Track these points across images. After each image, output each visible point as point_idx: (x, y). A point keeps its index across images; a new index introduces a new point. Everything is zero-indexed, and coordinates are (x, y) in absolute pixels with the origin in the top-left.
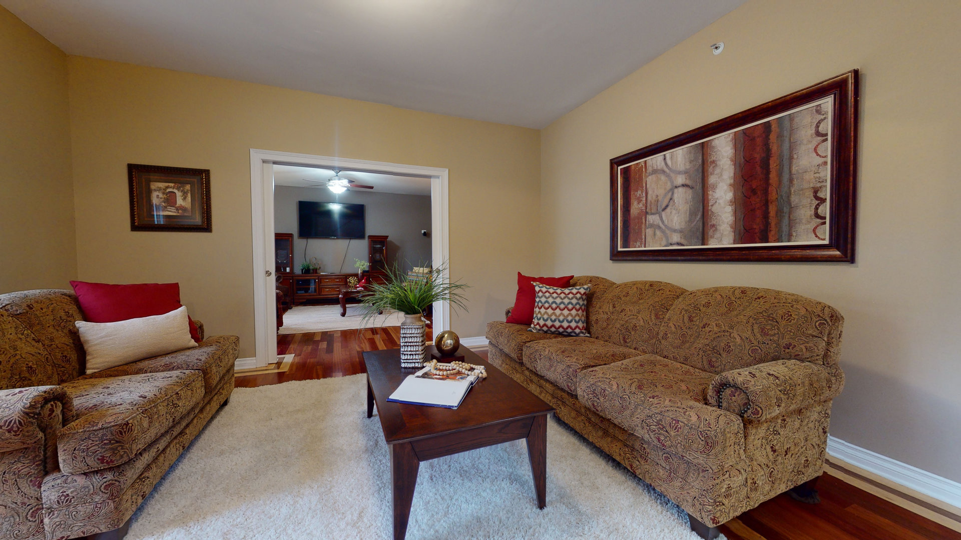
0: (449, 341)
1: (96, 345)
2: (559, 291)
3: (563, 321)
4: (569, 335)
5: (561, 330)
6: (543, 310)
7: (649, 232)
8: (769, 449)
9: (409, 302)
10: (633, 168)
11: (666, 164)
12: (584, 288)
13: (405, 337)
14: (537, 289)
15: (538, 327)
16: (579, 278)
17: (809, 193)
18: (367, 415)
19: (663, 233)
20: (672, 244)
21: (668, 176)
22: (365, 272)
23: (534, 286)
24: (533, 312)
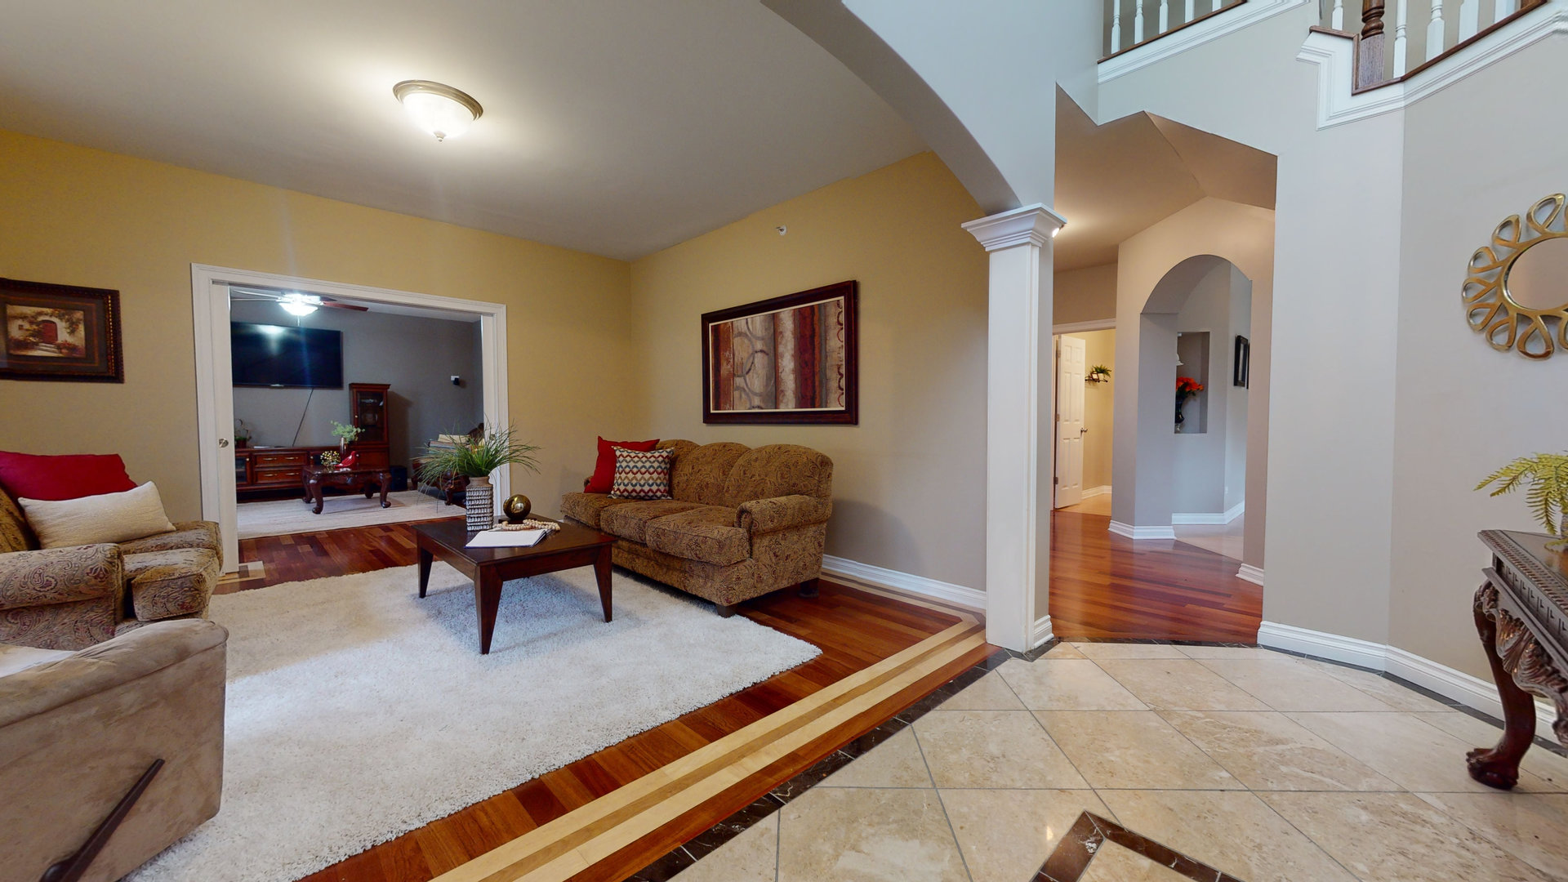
0: (519, 505)
1: (54, 526)
2: (640, 455)
3: (644, 485)
4: (651, 499)
5: (642, 494)
6: (623, 475)
7: (736, 394)
8: (772, 554)
9: (475, 465)
10: (722, 327)
11: (748, 328)
12: (666, 452)
13: (471, 500)
14: (618, 453)
15: (618, 493)
16: (665, 443)
17: (836, 369)
18: (418, 596)
19: (748, 394)
20: (754, 407)
21: (750, 340)
22: (351, 442)
23: (615, 451)
24: (613, 478)
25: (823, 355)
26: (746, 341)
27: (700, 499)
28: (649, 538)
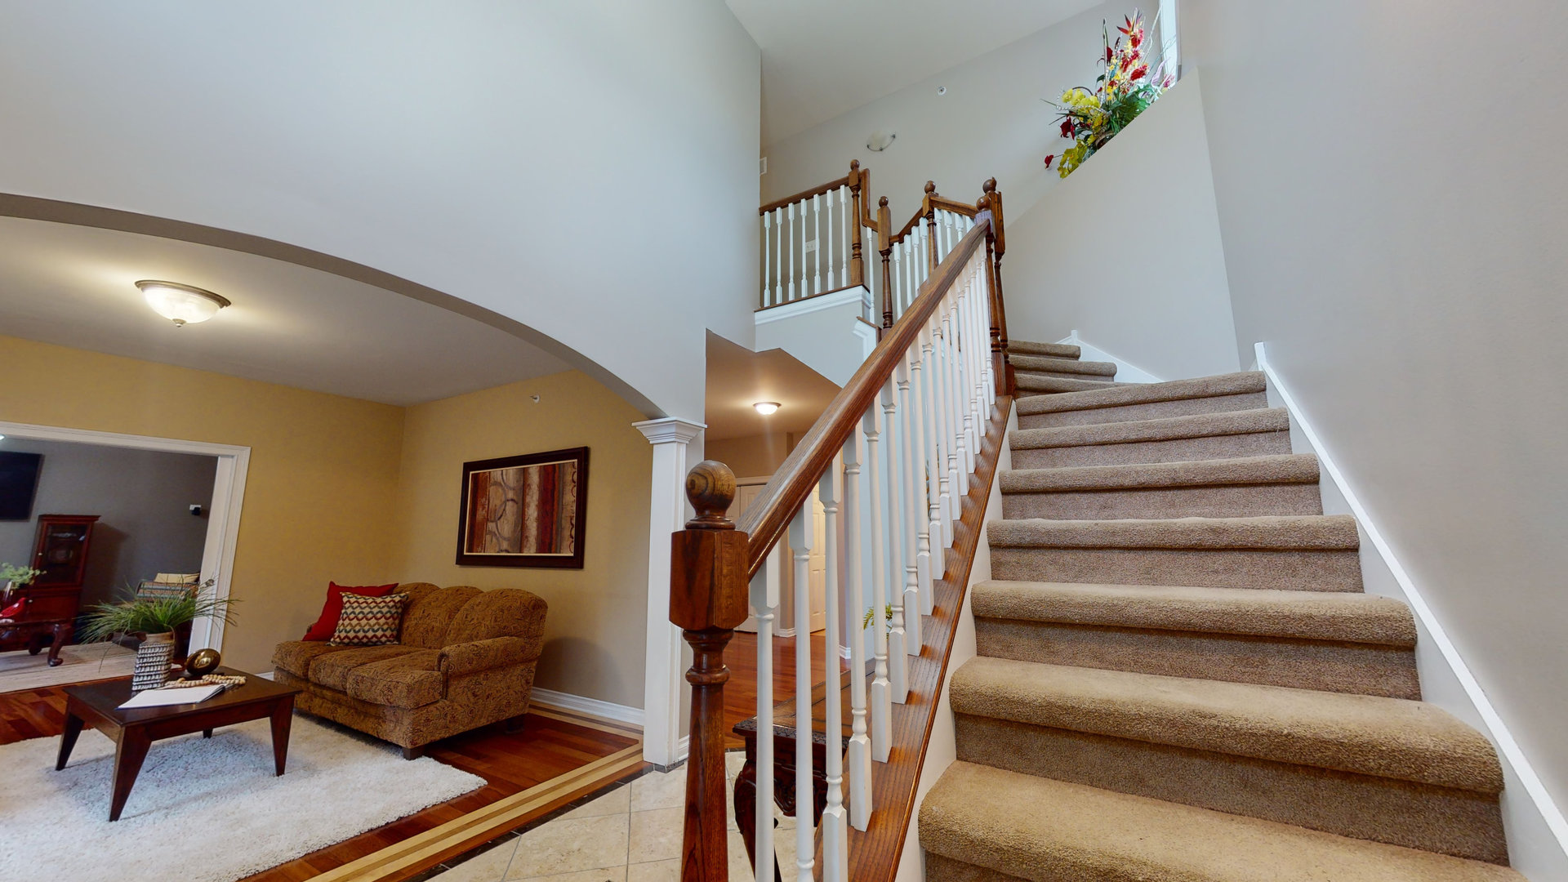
0: (205, 660)
2: (371, 600)
3: (368, 631)
4: (375, 644)
5: (365, 640)
6: (347, 622)
8: (470, 695)
10: (481, 475)
11: (503, 479)
12: (400, 597)
13: (144, 658)
14: (345, 599)
15: (338, 640)
16: (402, 587)
17: (569, 519)
18: (54, 769)
19: (497, 540)
20: (502, 551)
21: (503, 489)
22: (22, 586)
23: (343, 597)
24: (337, 624)
25: (560, 507)
26: (500, 490)
27: (424, 643)
28: (350, 686)
